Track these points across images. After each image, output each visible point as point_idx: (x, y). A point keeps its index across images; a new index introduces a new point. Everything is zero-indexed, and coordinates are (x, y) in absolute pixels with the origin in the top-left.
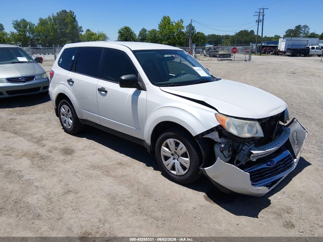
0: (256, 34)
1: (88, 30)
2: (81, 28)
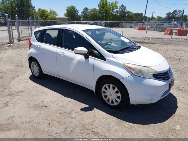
0: (144, 15)
1: (39, 9)
2: (34, 7)
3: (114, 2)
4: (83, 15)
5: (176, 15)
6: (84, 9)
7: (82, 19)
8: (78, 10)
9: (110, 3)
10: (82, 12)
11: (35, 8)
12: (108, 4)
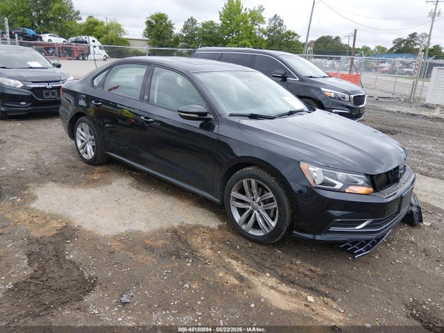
3: (257, 9)
4: (185, 35)
5: (416, 44)
6: (187, 21)
7: (181, 44)
8: (172, 22)
9: (246, 9)
10: (182, 28)
11: (79, 16)
12: (243, 11)
